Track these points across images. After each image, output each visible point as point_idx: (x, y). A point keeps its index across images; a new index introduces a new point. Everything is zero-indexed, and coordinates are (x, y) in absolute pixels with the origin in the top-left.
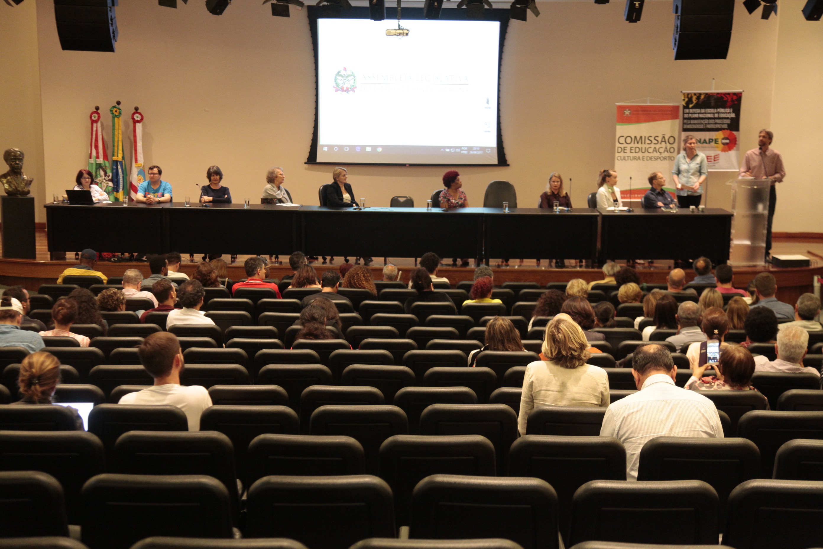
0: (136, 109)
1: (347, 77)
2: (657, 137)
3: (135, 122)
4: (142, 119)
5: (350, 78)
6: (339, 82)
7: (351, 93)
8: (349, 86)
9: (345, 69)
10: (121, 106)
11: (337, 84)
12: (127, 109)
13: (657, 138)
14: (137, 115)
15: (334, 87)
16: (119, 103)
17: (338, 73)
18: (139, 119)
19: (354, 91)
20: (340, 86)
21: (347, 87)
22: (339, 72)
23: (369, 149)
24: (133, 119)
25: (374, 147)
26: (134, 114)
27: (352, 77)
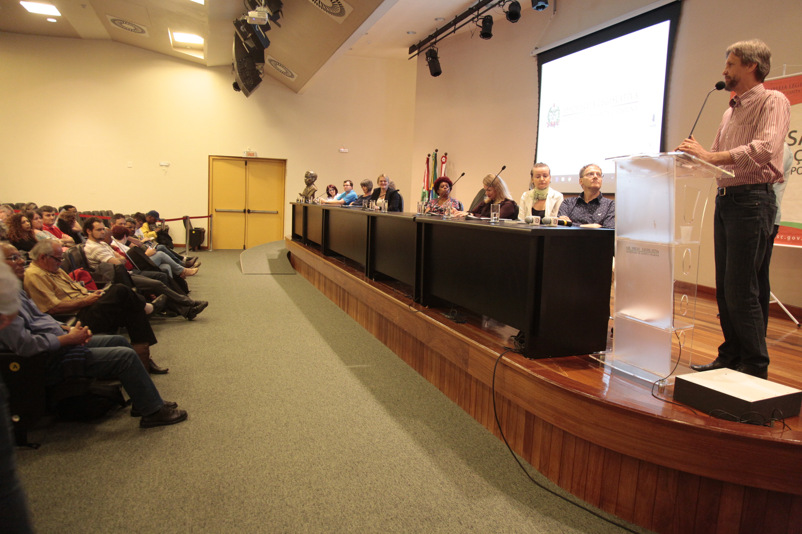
0: (446, 154)
1: (555, 112)
2: (795, 132)
3: (443, 163)
4: (446, 161)
5: (557, 113)
6: (550, 118)
7: (556, 126)
8: (556, 121)
9: (554, 106)
10: (438, 153)
11: (549, 120)
12: (440, 155)
13: (793, 135)
14: (444, 158)
15: (547, 123)
16: (437, 151)
17: (550, 111)
18: (444, 161)
19: (558, 125)
20: (550, 122)
21: (554, 122)
22: (551, 109)
23: (563, 179)
24: (442, 161)
25: (566, 177)
26: (442, 157)
27: (558, 111)
